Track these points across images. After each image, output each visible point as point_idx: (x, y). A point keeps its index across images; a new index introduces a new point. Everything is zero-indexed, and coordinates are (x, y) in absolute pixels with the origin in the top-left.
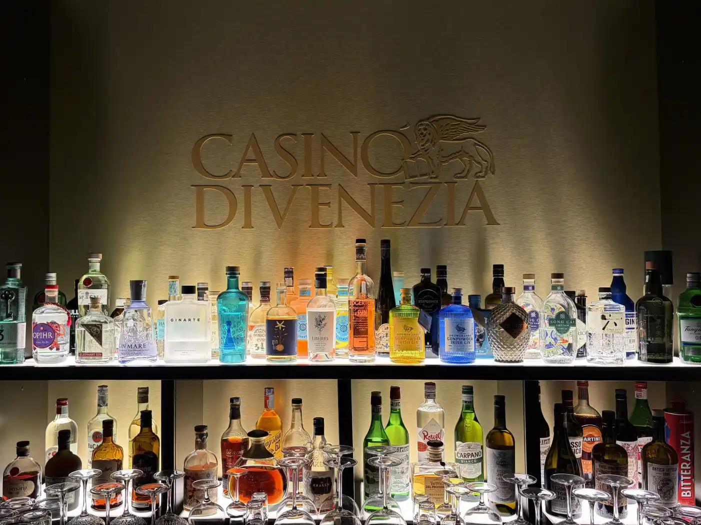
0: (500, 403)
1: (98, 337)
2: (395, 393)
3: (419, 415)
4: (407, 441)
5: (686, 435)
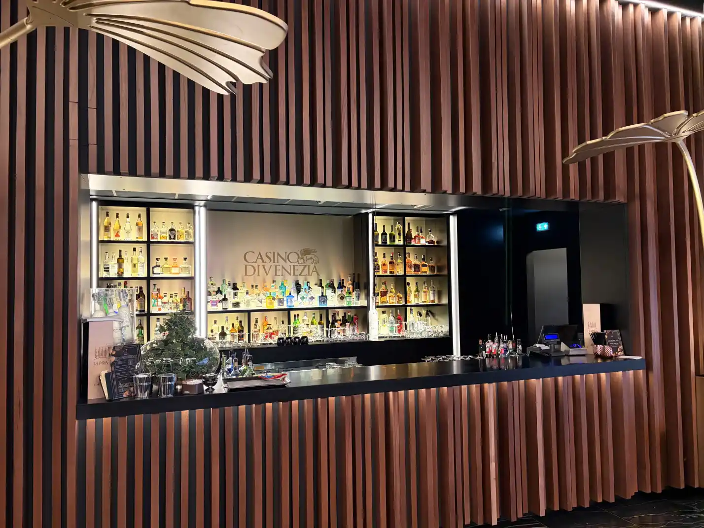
0: (321, 315)
2: (298, 315)
3: (303, 320)
5: (357, 320)
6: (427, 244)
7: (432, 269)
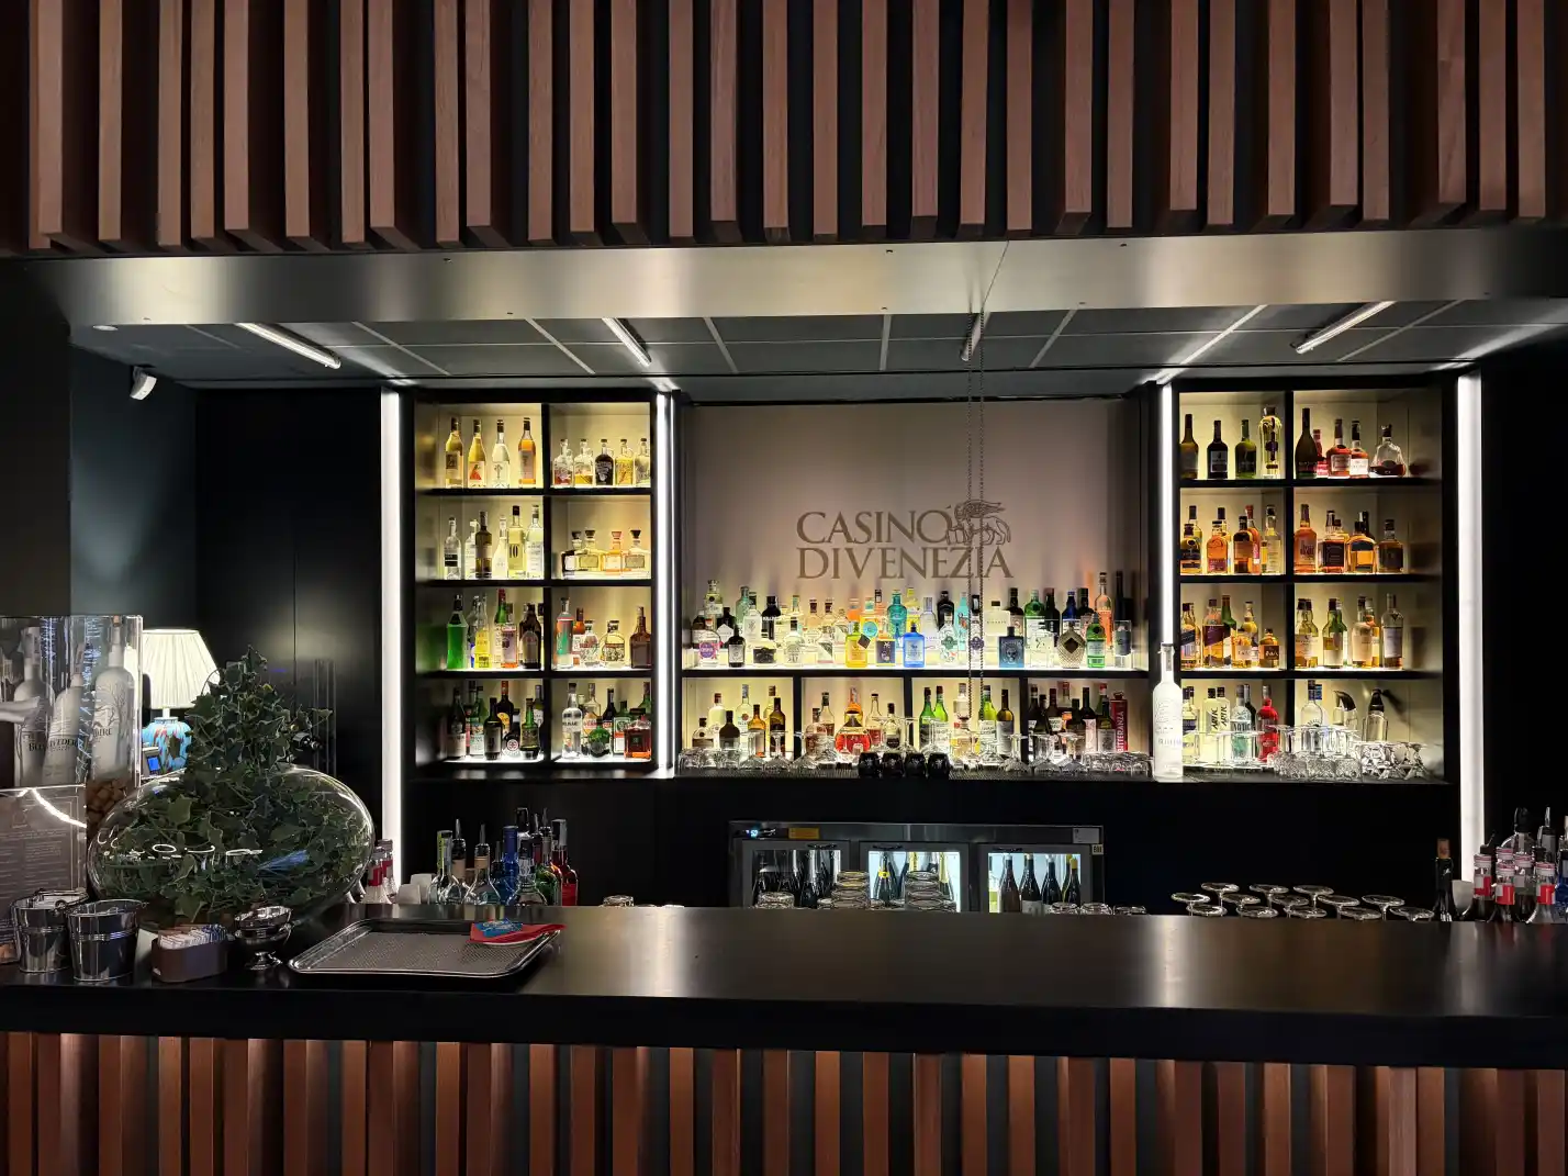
0: (1005, 693)
1: (830, 650)
2: (939, 690)
3: (955, 703)
4: (947, 720)
5: (1121, 713)
6: (1373, 475)
7: (1391, 556)
